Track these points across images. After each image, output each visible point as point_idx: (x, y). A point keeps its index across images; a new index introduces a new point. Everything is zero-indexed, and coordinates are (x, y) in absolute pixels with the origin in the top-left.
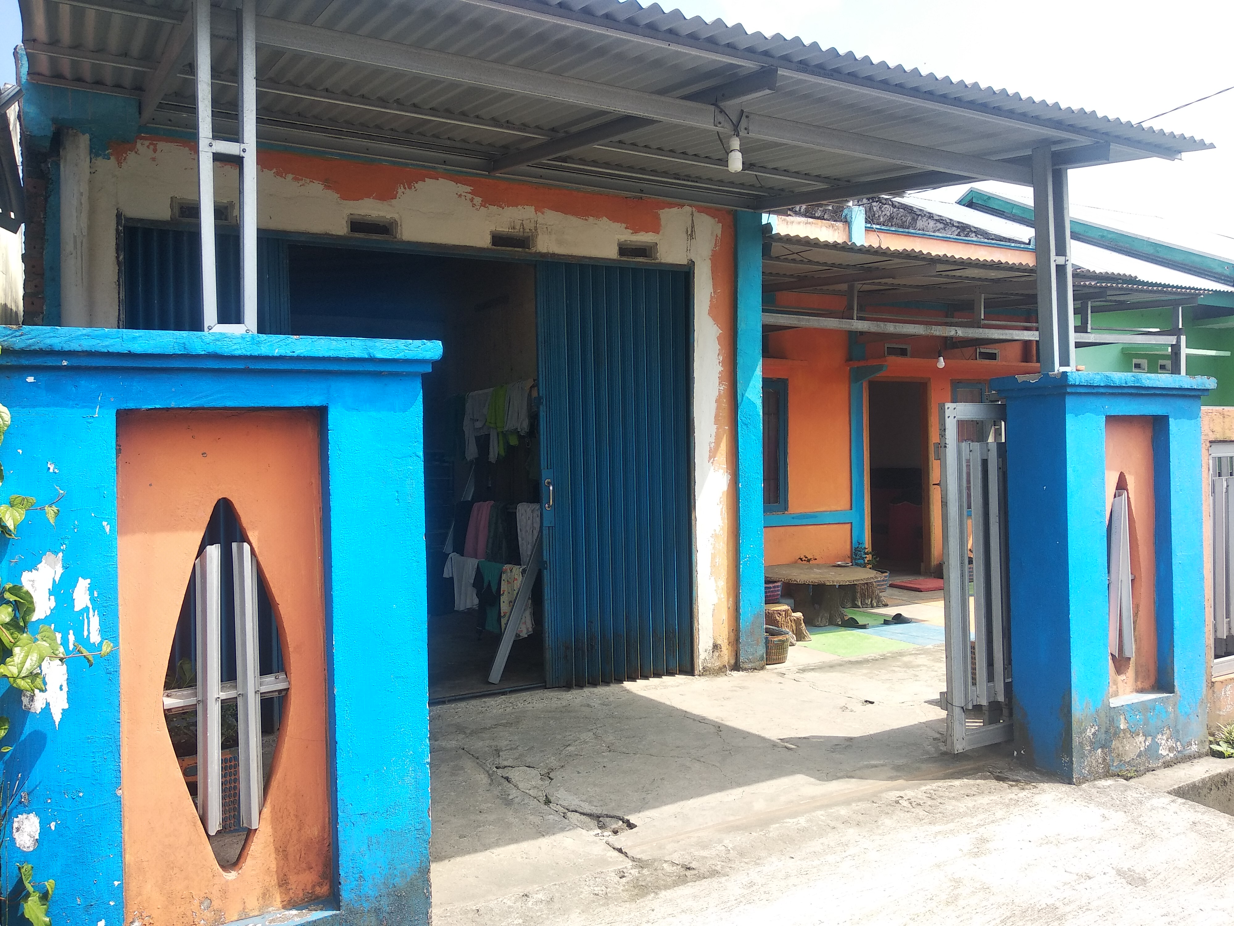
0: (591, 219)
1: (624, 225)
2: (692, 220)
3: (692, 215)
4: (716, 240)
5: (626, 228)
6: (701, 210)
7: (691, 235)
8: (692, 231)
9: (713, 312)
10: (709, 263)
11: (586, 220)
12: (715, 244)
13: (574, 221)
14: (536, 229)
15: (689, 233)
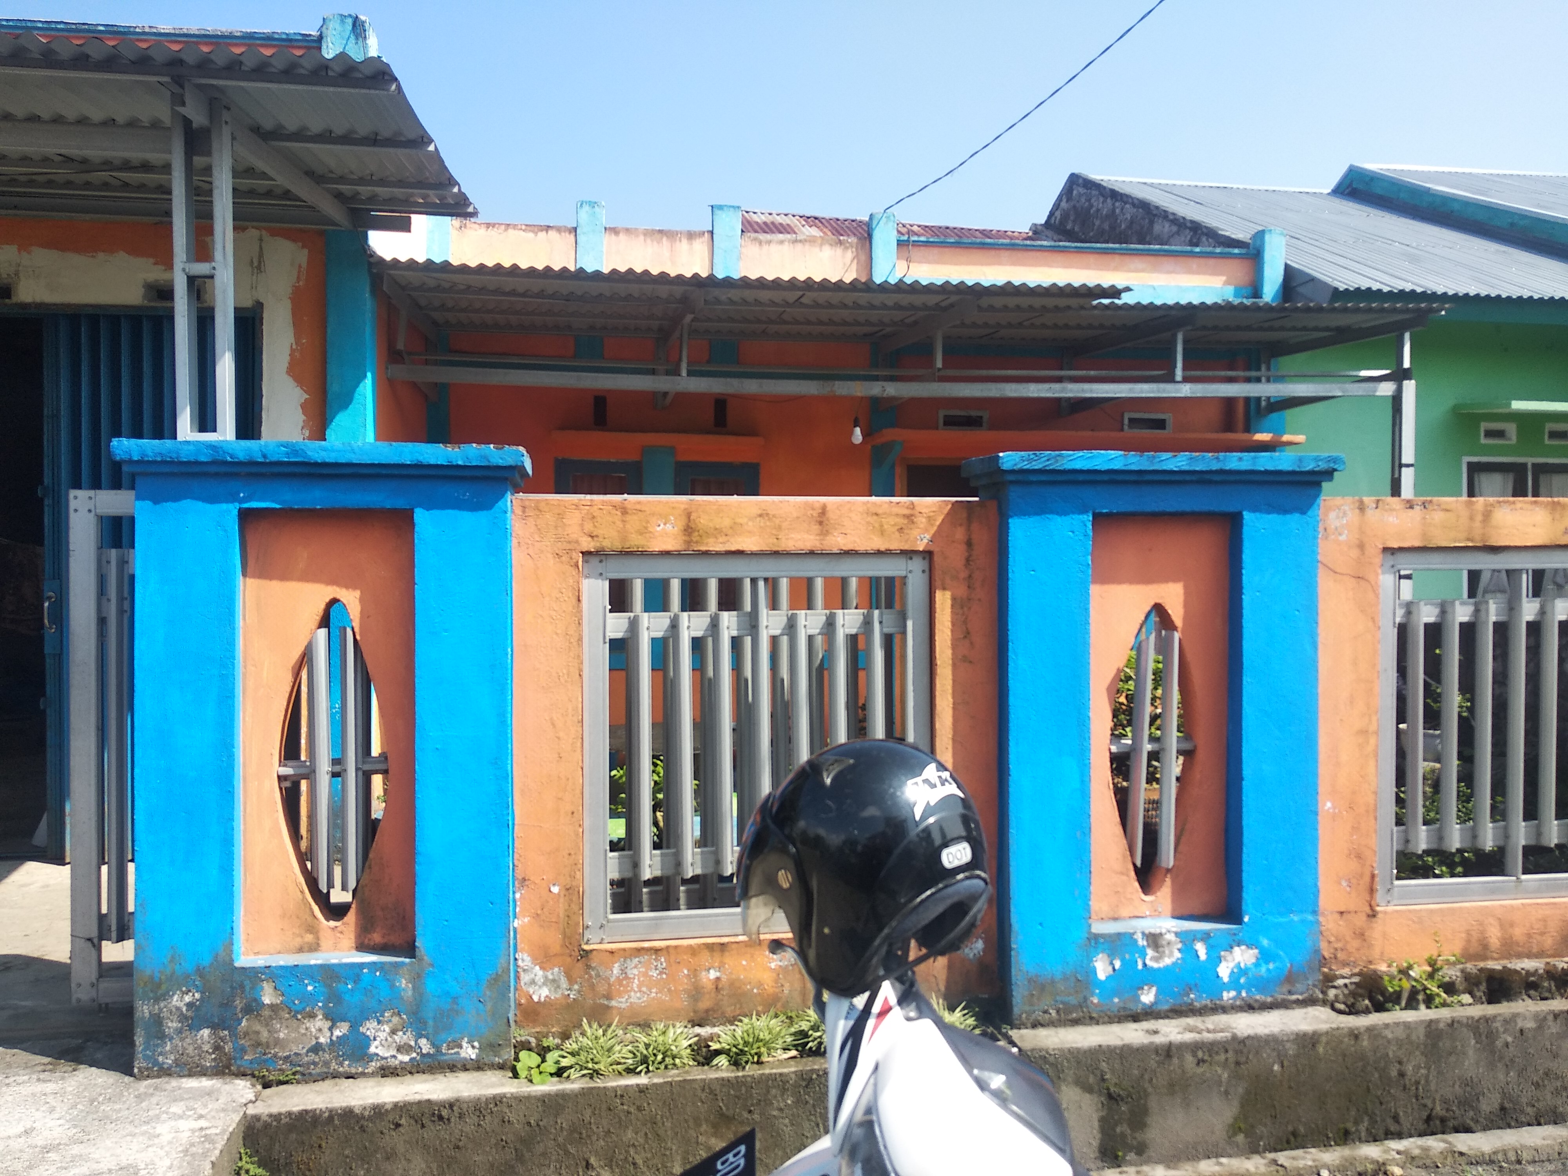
0: (101, 256)
1: (152, 260)
2: (261, 248)
3: (261, 240)
4: (299, 272)
5: (155, 264)
6: (274, 233)
7: (259, 268)
8: (260, 262)
9: (294, 370)
10: (288, 304)
11: (93, 256)
12: (298, 278)
13: (75, 259)
14: (17, 274)
15: (256, 264)
